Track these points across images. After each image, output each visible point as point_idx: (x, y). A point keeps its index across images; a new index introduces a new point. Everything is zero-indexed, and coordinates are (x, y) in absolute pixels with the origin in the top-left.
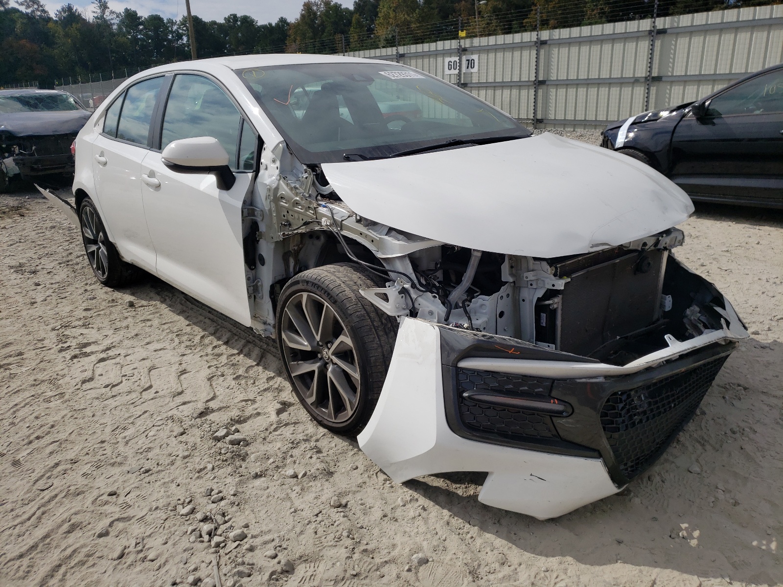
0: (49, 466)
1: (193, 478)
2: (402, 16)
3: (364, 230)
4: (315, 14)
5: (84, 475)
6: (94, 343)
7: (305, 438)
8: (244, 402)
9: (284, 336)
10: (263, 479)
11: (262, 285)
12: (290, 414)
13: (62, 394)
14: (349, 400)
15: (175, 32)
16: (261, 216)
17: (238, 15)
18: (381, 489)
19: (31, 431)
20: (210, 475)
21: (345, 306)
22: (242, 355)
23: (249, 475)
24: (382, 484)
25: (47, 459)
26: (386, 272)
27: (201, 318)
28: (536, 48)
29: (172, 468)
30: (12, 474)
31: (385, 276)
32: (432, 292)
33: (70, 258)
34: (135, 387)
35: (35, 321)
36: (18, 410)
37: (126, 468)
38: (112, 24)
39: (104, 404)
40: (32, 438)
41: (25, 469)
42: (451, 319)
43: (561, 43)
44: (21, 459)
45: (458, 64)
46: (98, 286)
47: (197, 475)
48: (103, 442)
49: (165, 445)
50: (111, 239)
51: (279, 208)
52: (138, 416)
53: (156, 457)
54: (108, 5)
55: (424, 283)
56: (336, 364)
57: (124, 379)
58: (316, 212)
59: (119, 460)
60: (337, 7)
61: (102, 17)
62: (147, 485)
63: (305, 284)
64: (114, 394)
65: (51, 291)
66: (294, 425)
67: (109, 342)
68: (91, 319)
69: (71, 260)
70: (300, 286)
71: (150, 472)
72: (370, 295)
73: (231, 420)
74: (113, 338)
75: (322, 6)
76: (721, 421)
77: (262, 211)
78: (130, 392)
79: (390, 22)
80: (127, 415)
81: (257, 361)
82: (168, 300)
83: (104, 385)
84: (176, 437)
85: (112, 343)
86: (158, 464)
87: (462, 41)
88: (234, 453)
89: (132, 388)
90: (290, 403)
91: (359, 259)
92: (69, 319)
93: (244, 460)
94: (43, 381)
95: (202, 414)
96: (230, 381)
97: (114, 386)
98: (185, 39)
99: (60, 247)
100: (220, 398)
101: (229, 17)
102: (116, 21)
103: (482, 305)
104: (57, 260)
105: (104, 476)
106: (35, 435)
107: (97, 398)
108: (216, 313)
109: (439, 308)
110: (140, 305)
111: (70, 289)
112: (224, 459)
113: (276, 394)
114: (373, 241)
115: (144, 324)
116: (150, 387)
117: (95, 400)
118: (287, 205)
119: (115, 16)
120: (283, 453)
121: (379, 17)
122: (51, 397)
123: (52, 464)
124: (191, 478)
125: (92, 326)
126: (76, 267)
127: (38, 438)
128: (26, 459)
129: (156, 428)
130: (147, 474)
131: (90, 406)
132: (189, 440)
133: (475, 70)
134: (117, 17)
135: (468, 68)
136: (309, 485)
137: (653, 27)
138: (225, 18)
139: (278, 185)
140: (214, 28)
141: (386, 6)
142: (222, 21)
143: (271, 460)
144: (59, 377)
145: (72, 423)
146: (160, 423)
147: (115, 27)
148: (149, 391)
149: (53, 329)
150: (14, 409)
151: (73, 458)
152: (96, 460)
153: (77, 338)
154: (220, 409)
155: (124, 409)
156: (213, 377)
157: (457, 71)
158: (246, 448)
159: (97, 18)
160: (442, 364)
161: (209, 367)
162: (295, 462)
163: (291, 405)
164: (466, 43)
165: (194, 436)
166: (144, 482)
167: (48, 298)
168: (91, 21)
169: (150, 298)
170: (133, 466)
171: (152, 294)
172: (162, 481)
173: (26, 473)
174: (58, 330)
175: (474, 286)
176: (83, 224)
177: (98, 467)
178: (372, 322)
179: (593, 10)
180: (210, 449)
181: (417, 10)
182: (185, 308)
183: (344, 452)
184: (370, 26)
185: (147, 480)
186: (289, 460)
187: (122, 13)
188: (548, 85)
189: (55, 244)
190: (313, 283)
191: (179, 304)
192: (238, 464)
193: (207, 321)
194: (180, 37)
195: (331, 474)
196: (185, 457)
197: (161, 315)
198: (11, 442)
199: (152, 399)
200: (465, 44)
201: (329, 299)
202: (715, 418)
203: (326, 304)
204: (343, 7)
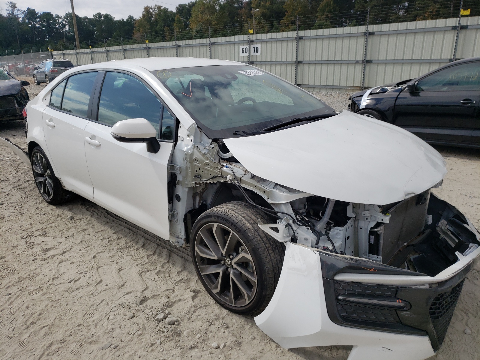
0: (46, 346)
1: (149, 351)
2: (207, 17)
3: (257, 184)
4: (151, 14)
5: (73, 352)
6: (53, 248)
7: (216, 318)
8: (168, 291)
9: (196, 249)
10: (196, 350)
11: (177, 214)
12: (200, 299)
13: (40, 288)
14: (247, 293)
15: (60, 23)
16: (179, 171)
17: (102, 14)
18: (276, 353)
19: (26, 318)
20: (160, 349)
21: (248, 234)
22: (156, 256)
23: (186, 347)
24: (275, 350)
25: (43, 340)
26: (275, 213)
27: (121, 227)
28: (296, 41)
29: (132, 343)
30: (21, 353)
31: (275, 215)
32: (306, 226)
33: (19, 183)
34: (90, 282)
35: (7, 232)
36: (12, 302)
37: (101, 345)
38: (18, 18)
39: (73, 296)
40: (28, 323)
41: (29, 349)
42: (320, 244)
43: (311, 38)
44: (25, 341)
45: (248, 50)
46: (45, 204)
47: (151, 348)
48: (79, 325)
49: (123, 326)
50: (56, 175)
51: (193, 167)
52: (98, 304)
53: (119, 336)
54: (17, 5)
55: (300, 219)
56: (236, 269)
57: (82, 275)
58: (221, 170)
59: (94, 339)
60: (165, 10)
61: (13, 13)
62: (118, 358)
63: (217, 218)
64: (77, 288)
65: (12, 208)
66: (205, 308)
67: (64, 247)
68: (47, 229)
69: (21, 185)
70: (212, 219)
71: (118, 348)
72: (266, 228)
73: (163, 305)
74: (66, 244)
75: (156, 9)
76: (472, 296)
77: (180, 167)
78: (88, 286)
79: (199, 20)
80: (90, 304)
81: (168, 259)
82: (95, 214)
83: (69, 281)
84: (129, 320)
85: (66, 248)
86: (121, 341)
87: (251, 36)
88: (173, 332)
89: (89, 282)
90: (198, 291)
91: (256, 204)
92: (31, 230)
93: (179, 336)
94: (25, 278)
95: (142, 302)
96: (154, 276)
97: (76, 281)
98: (67, 27)
99: (11, 175)
100: (151, 288)
101: (96, 14)
102: (22, 16)
103: (337, 233)
104: (11, 185)
105: (86, 352)
106: (30, 322)
107: (67, 291)
108: (130, 224)
109: (311, 237)
110: (77, 218)
111: (26, 207)
112: (168, 336)
113: (187, 284)
114: (264, 192)
115: (84, 233)
116: (101, 281)
117: (65, 292)
118: (200, 165)
119: (21, 12)
120: (205, 330)
121: (192, 17)
122: (33, 291)
123: (48, 344)
124: (147, 351)
125: (49, 235)
126: (25, 190)
127: (32, 323)
128: (28, 340)
129: (113, 313)
130: (116, 349)
131: (63, 297)
132: (139, 322)
133: (259, 53)
134: (22, 13)
135: (254, 52)
136: (228, 353)
137: (367, 31)
138: (94, 15)
139: (193, 151)
140: (86, 21)
141: (196, 10)
142: (92, 17)
143: (198, 335)
144: (35, 275)
145: (53, 311)
146: (115, 309)
147: (21, 19)
148: (101, 284)
149: (22, 238)
150: (10, 301)
151: (62, 339)
152: (78, 340)
153: (40, 244)
154: (153, 297)
155: (87, 299)
156: (142, 272)
157: (247, 54)
158: (179, 327)
159: (9, 14)
160: (323, 277)
161: (137, 265)
162: (214, 336)
163: (198, 292)
164: (254, 37)
165: (141, 319)
166: (115, 356)
167: (12, 214)
168: (5, 16)
169: (83, 213)
170: (105, 344)
171: (84, 210)
172: (128, 354)
173: (31, 351)
174: (25, 238)
175: (331, 220)
176: (33, 163)
177: (81, 346)
178: (265, 244)
179: (321, 16)
180: (155, 328)
181: (216, 13)
182: (108, 220)
183: (243, 327)
184: (186, 22)
185: (117, 353)
186: (210, 335)
187: (25, 11)
188: (304, 64)
189: (6, 173)
190: (223, 218)
191: (103, 217)
192: (177, 338)
193: (125, 229)
194: (64, 26)
195: (240, 344)
196: (139, 335)
197: (93, 225)
198: (14, 328)
199: (105, 290)
200: (252, 38)
201: (235, 229)
202: (468, 294)
203: (232, 232)
204: (169, 10)
